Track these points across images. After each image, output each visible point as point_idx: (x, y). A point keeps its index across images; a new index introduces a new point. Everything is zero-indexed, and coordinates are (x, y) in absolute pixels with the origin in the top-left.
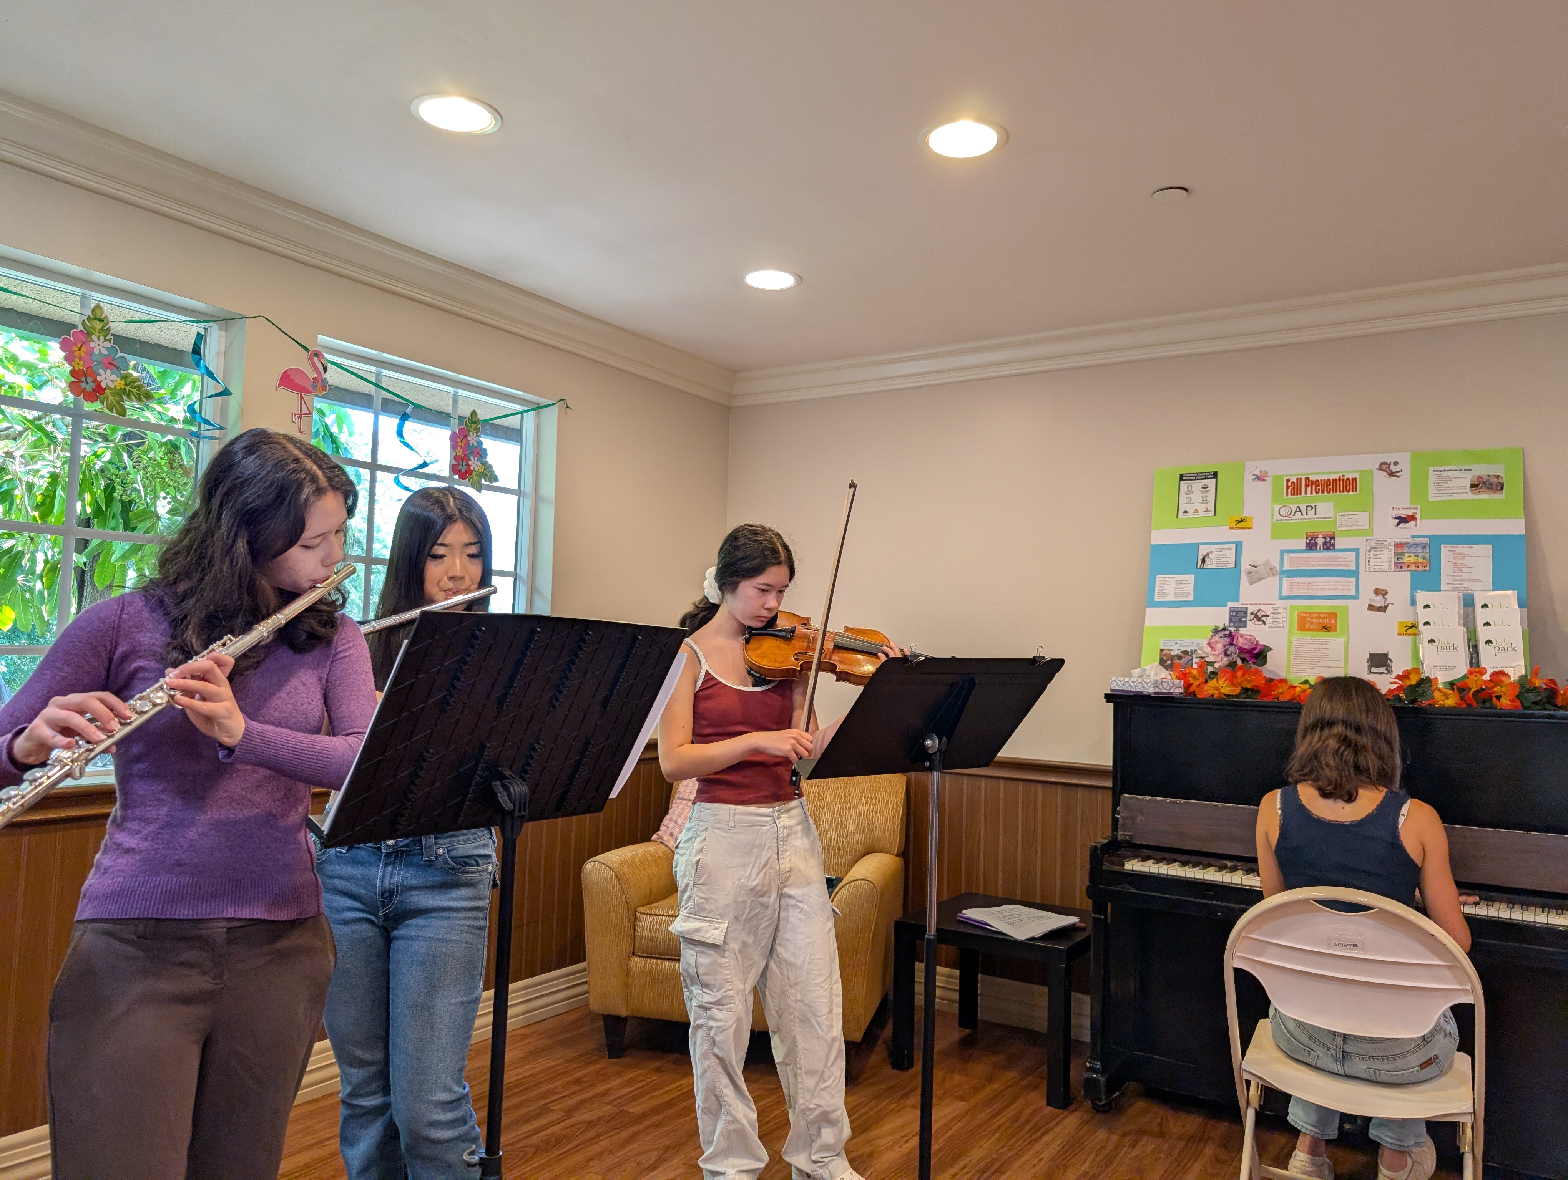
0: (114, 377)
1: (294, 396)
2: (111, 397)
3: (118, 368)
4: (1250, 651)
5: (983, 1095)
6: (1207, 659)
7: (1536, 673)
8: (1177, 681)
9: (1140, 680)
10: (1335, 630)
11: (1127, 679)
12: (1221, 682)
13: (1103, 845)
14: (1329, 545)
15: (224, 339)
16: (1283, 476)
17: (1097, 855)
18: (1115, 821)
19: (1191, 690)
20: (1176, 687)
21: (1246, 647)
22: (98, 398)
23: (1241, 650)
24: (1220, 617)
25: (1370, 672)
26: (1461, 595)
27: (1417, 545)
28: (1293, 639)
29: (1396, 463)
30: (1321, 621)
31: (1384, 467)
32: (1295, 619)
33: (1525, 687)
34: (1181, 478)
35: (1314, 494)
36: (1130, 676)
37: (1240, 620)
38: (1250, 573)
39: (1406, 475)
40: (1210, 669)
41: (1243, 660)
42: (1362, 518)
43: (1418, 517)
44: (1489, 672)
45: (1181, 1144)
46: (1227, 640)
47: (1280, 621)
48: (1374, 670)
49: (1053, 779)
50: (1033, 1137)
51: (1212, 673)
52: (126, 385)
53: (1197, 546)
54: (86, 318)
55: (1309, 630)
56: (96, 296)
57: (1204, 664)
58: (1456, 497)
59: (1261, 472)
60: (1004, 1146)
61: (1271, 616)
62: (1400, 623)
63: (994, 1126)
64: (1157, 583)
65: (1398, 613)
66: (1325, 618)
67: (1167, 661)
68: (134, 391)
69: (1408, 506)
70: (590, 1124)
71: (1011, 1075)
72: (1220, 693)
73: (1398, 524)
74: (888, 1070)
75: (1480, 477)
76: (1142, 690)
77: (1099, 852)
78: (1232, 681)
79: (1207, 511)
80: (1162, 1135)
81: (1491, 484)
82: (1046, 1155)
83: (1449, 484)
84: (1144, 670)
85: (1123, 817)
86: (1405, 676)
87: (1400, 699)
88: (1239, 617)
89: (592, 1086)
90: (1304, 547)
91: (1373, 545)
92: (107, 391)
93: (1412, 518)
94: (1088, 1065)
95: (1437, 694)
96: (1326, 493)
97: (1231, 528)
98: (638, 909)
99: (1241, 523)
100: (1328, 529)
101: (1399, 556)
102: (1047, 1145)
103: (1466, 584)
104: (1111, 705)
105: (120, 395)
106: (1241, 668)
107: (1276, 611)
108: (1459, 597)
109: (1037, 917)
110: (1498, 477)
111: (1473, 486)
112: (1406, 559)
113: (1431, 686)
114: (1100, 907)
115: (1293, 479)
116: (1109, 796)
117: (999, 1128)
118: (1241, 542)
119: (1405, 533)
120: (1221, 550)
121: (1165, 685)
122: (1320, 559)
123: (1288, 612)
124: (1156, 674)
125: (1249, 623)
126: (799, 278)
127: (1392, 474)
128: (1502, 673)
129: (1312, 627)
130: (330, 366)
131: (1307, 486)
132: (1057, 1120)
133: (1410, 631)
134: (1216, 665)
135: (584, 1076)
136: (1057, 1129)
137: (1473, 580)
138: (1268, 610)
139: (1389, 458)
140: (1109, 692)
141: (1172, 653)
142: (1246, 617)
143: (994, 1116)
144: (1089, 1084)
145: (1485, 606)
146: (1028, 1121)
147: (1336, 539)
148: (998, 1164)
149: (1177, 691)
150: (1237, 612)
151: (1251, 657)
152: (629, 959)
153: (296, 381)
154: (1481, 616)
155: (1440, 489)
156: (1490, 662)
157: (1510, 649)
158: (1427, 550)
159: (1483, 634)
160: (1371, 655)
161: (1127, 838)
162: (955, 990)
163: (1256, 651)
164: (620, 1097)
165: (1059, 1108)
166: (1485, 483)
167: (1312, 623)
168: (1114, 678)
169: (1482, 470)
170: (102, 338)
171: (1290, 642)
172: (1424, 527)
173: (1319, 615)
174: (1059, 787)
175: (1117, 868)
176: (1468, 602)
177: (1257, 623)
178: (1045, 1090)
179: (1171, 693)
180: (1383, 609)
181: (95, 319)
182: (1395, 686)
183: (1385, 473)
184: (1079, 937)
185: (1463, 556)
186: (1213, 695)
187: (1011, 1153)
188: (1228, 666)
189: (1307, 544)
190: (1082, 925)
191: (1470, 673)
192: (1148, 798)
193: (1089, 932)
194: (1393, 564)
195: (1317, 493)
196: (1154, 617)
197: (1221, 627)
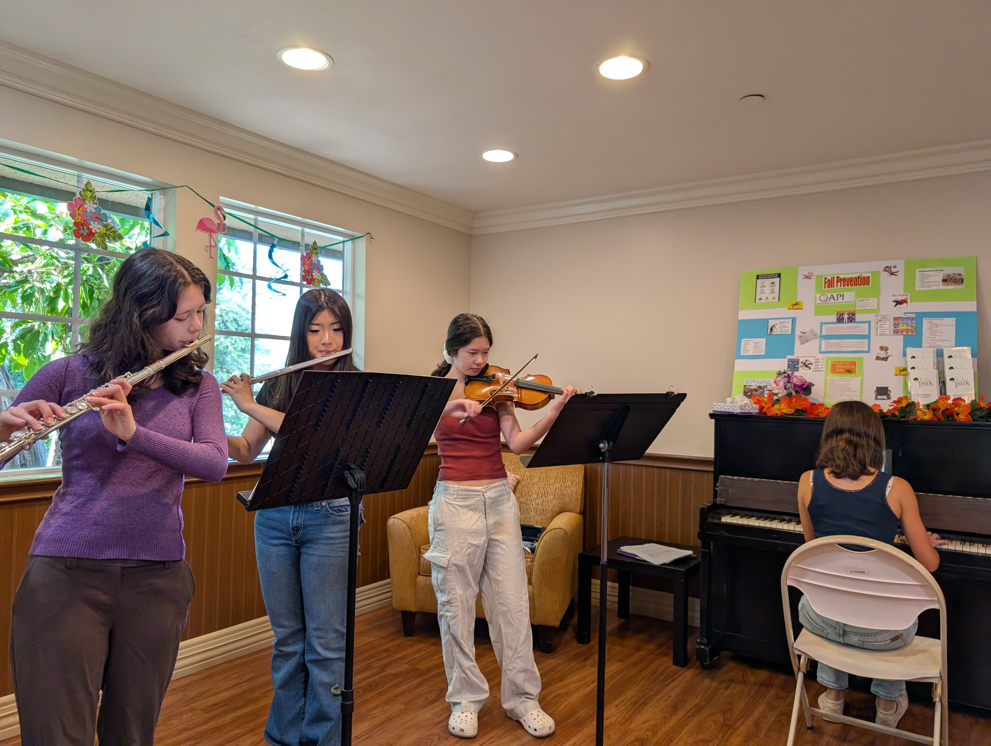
0: (99, 226)
1: (206, 235)
2: (98, 238)
3: (102, 220)
4: (801, 386)
5: (634, 658)
6: (774, 392)
7: (981, 398)
8: (754, 405)
9: (731, 405)
10: (855, 373)
11: (723, 404)
12: (782, 405)
13: (708, 507)
14: (852, 319)
15: (163, 200)
16: (822, 276)
17: (705, 513)
18: (715, 492)
19: (764, 411)
20: (754, 409)
21: (798, 383)
22: (90, 239)
23: (795, 385)
24: (782, 365)
25: (877, 399)
26: (935, 349)
27: (908, 318)
28: (828, 378)
29: (895, 267)
30: (846, 367)
31: (887, 269)
32: (829, 365)
33: (974, 407)
34: (758, 277)
35: (842, 287)
36: (725, 402)
37: (794, 367)
38: (801, 337)
39: (901, 275)
40: (775, 398)
41: (796, 391)
42: (872, 302)
43: (909, 301)
44: (952, 398)
45: (756, 688)
46: (786, 379)
47: (820, 367)
48: (879, 397)
49: (676, 467)
50: (665, 684)
51: (777, 400)
52: (107, 231)
53: (767, 320)
54: (81, 190)
55: (839, 372)
56: (86, 176)
57: (771, 394)
58: (933, 288)
59: (808, 273)
60: (647, 689)
61: (814, 364)
62: (896, 368)
63: (641, 677)
64: (742, 344)
65: (895, 361)
66: (849, 365)
67: (748, 393)
68: (112, 234)
69: (902, 293)
70: (396, 675)
71: (651, 647)
72: (782, 412)
73: (896, 305)
74: (575, 645)
75: (948, 275)
76: (733, 411)
77: (706, 511)
78: (789, 404)
79: (774, 298)
80: (744, 682)
81: (956, 279)
82: (673, 694)
83: (929, 280)
84: (734, 398)
85: (720, 490)
86: (899, 401)
87: (895, 416)
88: (794, 365)
89: (396, 652)
90: (835, 321)
91: (879, 318)
92: (96, 235)
93: (905, 301)
94: (698, 640)
95: (919, 412)
96: (850, 286)
97: (789, 309)
98: (422, 547)
99: (796, 305)
100: (851, 309)
101: (896, 325)
102: (673, 688)
103: (938, 343)
104: (713, 420)
105: (103, 237)
106: (795, 396)
107: (817, 361)
108: (934, 351)
109: (667, 551)
110: (960, 275)
111: (944, 281)
112: (901, 327)
113: (915, 407)
114: (706, 544)
115: (829, 278)
116: (712, 476)
117: (644, 678)
118: (795, 318)
119: (901, 311)
120: (783, 323)
121: (747, 408)
122: (846, 328)
123: (825, 361)
124: (741, 401)
125: (800, 369)
126: (516, 155)
127: (892, 274)
128: (960, 399)
129: (840, 371)
130: (227, 215)
131: (837, 282)
132: (680, 673)
133: (902, 373)
134: (779, 395)
135: (391, 647)
136: (680, 679)
137: (943, 340)
138: (812, 360)
139: (890, 263)
140: (712, 412)
141: (752, 388)
142: (798, 364)
143: (641, 671)
144: (699, 652)
145: (950, 357)
146: (661, 674)
147: (856, 315)
148: (643, 700)
149: (755, 411)
150: (793, 362)
151: (801, 390)
152: (416, 577)
153: (207, 226)
154: (948, 363)
155: (923, 283)
156: (952, 392)
157: (965, 384)
158: (914, 322)
159: (948, 374)
160: (877, 388)
161: (723, 502)
162: (616, 596)
163: (804, 386)
164: (413, 660)
165: (680, 666)
166: (951, 279)
167: (840, 368)
168: (715, 404)
169: (950, 270)
170: (91, 202)
171: (826, 380)
172: (912, 307)
173: (844, 363)
174: (680, 472)
175: (717, 521)
176: (940, 354)
177: (805, 368)
178: (672, 655)
179: (751, 413)
180: (885, 359)
181: (87, 190)
182: (892, 407)
183: (887, 273)
184: (693, 563)
185: (937, 325)
186: (777, 414)
187: (651, 693)
188: (787, 395)
189: (838, 319)
190: (695, 556)
191: (940, 399)
192: (736, 478)
193: (699, 559)
194: (892, 330)
195: (844, 286)
196: (740, 365)
197: (783, 371)
